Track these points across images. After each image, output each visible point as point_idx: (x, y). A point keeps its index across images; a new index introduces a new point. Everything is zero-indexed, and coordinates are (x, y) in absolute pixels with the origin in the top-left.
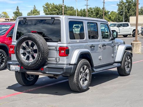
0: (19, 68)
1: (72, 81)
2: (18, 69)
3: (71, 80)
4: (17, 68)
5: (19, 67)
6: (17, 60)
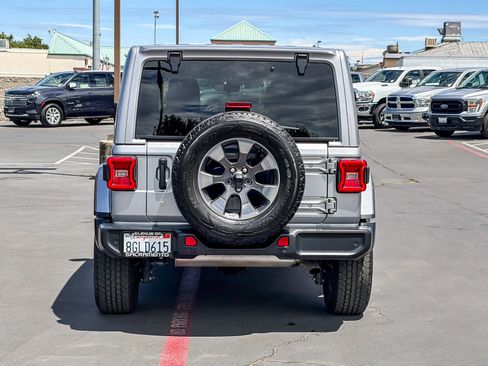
0: (169, 244)
1: (354, 277)
2: (163, 249)
3: (349, 275)
4: (156, 246)
5: (169, 240)
6: (180, 215)
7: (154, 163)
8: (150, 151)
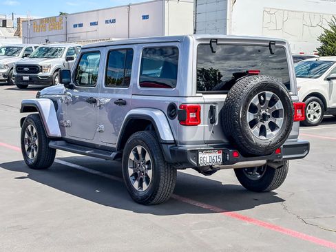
2: (218, 160)
4: (215, 158)
7: (207, 108)
8: (206, 101)
